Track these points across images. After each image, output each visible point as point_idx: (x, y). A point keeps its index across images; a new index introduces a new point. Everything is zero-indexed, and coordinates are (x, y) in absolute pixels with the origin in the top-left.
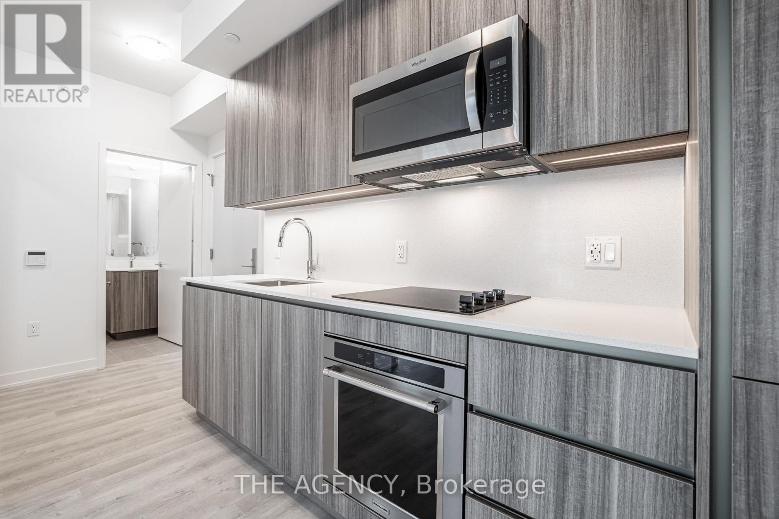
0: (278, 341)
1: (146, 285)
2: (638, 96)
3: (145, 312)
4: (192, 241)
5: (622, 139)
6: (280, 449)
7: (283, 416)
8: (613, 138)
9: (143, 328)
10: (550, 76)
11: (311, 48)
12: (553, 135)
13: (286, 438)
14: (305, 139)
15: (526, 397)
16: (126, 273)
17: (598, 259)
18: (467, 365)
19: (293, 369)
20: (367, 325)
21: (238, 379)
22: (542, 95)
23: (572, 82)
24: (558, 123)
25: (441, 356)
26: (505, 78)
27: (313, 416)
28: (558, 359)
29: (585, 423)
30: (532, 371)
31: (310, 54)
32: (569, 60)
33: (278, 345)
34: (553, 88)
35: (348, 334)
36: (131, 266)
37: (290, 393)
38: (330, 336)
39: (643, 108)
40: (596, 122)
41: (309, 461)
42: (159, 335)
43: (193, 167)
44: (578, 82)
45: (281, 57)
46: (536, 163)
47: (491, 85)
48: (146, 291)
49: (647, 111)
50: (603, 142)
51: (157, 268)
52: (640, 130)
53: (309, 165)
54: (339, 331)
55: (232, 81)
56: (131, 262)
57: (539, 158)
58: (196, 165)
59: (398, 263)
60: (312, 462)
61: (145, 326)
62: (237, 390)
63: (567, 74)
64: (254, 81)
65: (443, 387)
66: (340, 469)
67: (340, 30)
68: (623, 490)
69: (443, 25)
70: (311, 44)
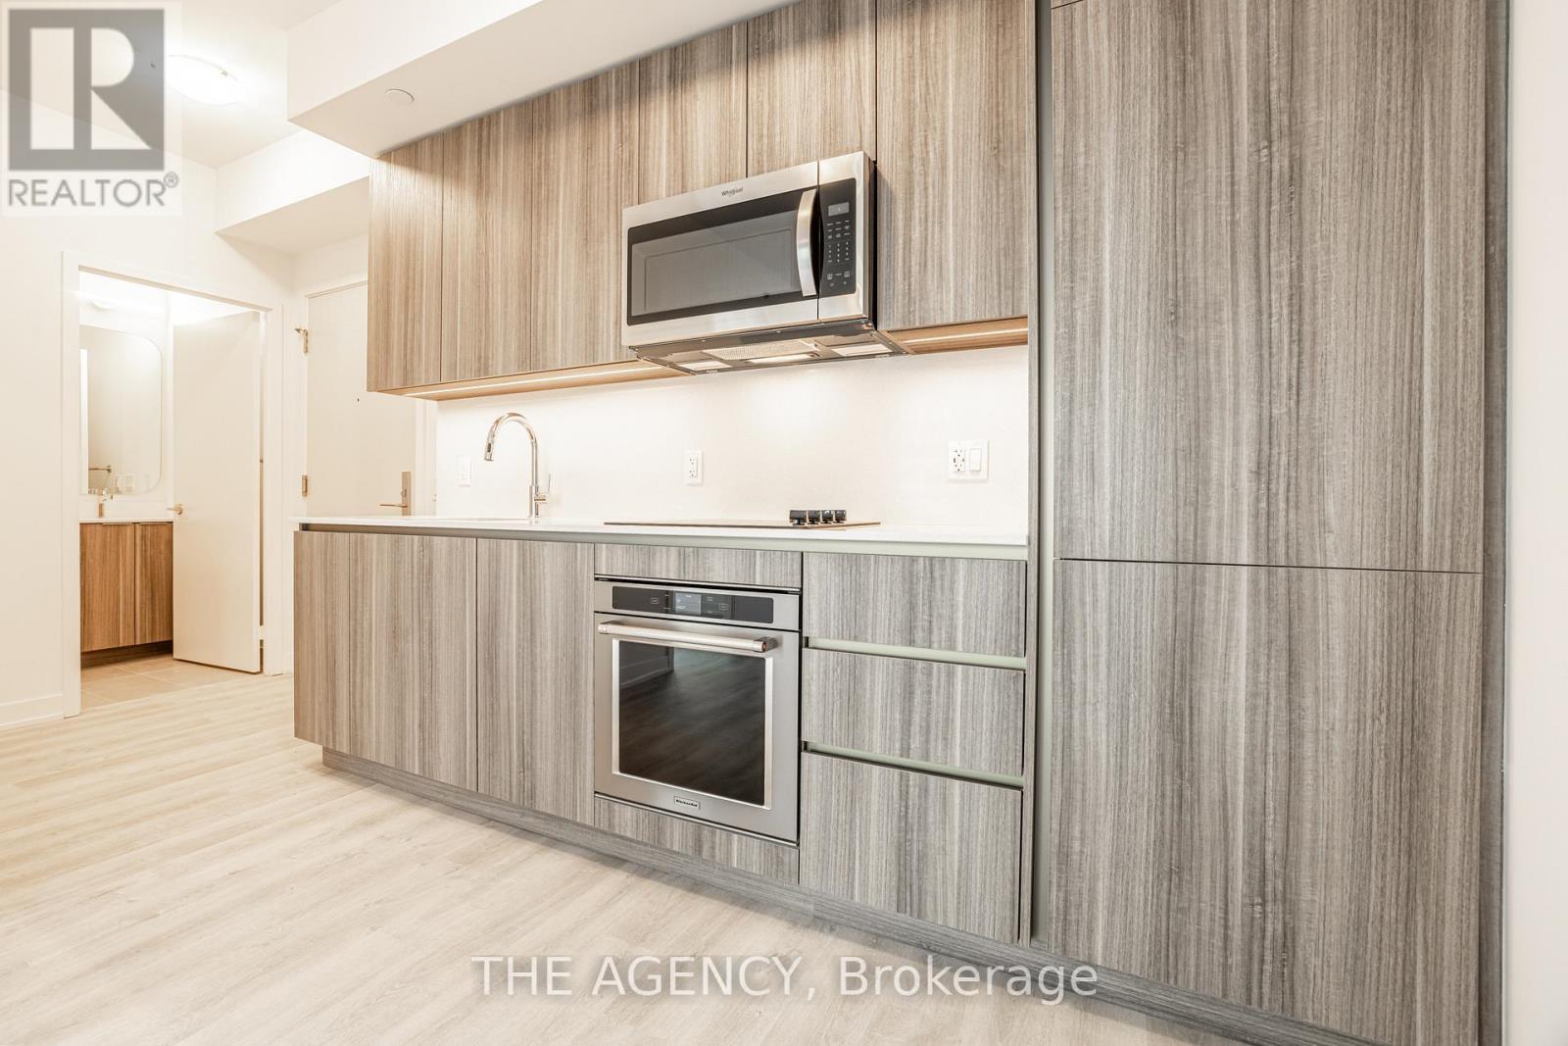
0: (510, 601)
1: (144, 551)
2: (995, 270)
3: (141, 608)
4: (261, 461)
5: (978, 319)
6: (515, 770)
7: (520, 716)
8: (969, 318)
9: (138, 643)
10: (901, 232)
11: (548, 134)
12: (904, 307)
13: (527, 749)
14: (537, 284)
15: (870, 614)
16: (99, 528)
17: (962, 469)
18: (802, 589)
19: (538, 640)
20: (665, 556)
21: (428, 676)
22: (891, 258)
23: (926, 244)
24: (909, 293)
25: (769, 583)
26: (847, 231)
27: (575, 704)
28: (903, 566)
29: (930, 632)
30: (876, 582)
31: (547, 147)
32: (923, 216)
33: (510, 607)
34: (904, 248)
35: (634, 573)
36: (101, 514)
37: (534, 677)
38: (603, 580)
39: (999, 284)
40: (952, 296)
41: (569, 773)
42: (176, 655)
43: (262, 313)
44: (933, 245)
45: (489, 139)
46: (886, 342)
47: (830, 237)
48: (144, 564)
49: (1003, 289)
50: (959, 321)
51: (170, 516)
52: (996, 310)
53: (545, 325)
54: (619, 571)
55: (384, 165)
56: (101, 506)
57: (889, 336)
58: (268, 310)
59: (691, 485)
60: (575, 773)
61: (141, 638)
62: (426, 695)
63: (920, 232)
64: (432, 171)
65: (771, 621)
66: (622, 770)
67: (602, 115)
68: (965, 695)
69: (765, 140)
70: (548, 127)
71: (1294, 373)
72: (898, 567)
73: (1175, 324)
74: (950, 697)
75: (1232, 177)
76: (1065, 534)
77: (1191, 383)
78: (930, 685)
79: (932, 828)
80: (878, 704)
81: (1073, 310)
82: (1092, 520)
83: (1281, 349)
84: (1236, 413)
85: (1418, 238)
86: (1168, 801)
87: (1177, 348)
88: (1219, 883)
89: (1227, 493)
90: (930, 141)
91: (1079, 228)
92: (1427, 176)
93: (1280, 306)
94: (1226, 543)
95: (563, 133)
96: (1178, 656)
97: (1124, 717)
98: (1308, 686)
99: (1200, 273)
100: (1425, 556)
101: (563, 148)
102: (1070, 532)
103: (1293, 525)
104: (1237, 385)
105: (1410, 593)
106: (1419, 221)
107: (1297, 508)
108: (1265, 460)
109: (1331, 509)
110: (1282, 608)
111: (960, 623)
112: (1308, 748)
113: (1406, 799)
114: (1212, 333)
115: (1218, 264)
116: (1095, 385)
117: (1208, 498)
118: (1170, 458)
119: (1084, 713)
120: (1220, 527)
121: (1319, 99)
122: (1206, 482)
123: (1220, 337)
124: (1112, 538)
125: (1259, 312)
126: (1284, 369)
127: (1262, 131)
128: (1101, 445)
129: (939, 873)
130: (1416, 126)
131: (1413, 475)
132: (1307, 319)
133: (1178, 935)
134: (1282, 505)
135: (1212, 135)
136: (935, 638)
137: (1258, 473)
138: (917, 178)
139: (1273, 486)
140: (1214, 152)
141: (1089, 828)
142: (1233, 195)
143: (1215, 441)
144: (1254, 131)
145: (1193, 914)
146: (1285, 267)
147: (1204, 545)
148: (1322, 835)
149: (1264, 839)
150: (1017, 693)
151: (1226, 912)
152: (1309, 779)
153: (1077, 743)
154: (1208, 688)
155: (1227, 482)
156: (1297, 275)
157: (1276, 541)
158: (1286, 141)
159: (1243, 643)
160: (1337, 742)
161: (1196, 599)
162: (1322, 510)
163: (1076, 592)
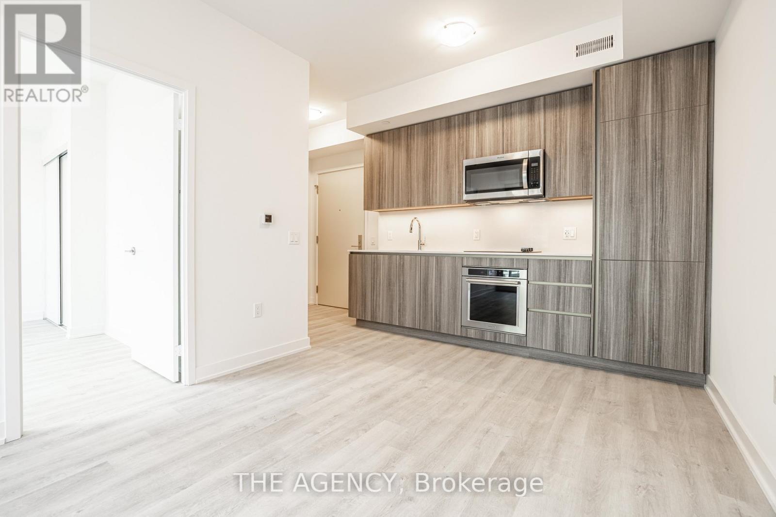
2: (581, 182)
5: (576, 195)
6: (433, 322)
7: (436, 306)
8: (574, 195)
10: (553, 170)
12: (553, 192)
13: (438, 316)
14: (430, 179)
15: (548, 275)
17: (568, 236)
18: (528, 268)
19: (442, 284)
21: (402, 296)
22: (550, 177)
23: (560, 174)
24: (555, 187)
26: (537, 171)
28: (558, 262)
29: (565, 279)
30: (550, 266)
31: (433, 138)
32: (559, 166)
33: (432, 275)
34: (553, 175)
35: (475, 265)
37: (441, 295)
38: (465, 267)
39: (583, 186)
41: (452, 321)
44: (563, 174)
46: (547, 199)
47: (532, 172)
49: (584, 188)
50: (570, 196)
52: (582, 193)
53: (433, 192)
54: (470, 264)
55: (369, 139)
59: (475, 240)
60: (454, 321)
62: (401, 302)
63: (559, 170)
64: (389, 142)
65: (519, 277)
66: (471, 319)
67: (453, 130)
68: (575, 294)
69: (509, 141)
70: (433, 132)
71: (661, 216)
72: (556, 262)
73: (632, 203)
74: (571, 295)
75: (647, 168)
76: (602, 254)
77: (635, 217)
78: (565, 292)
79: (565, 329)
80: (550, 297)
81: (605, 199)
82: (610, 250)
83: (658, 210)
84: (647, 224)
85: (691, 186)
86: (629, 318)
87: (632, 209)
88: (642, 337)
89: (644, 244)
90: (562, 145)
91: (607, 179)
92: (693, 171)
93: (658, 200)
94: (644, 256)
95: (439, 134)
96: (632, 283)
97: (618, 298)
98: (664, 289)
99: (638, 191)
100: (692, 259)
101: (439, 139)
102: (603, 253)
103: (661, 252)
104: (647, 218)
105: (689, 267)
106: (692, 181)
107: (661, 247)
108: (654, 236)
109: (670, 247)
110: (658, 271)
111: (573, 276)
112: (664, 304)
113: (687, 314)
114: (641, 206)
115: (643, 189)
116: (610, 218)
117: (639, 245)
118: (630, 236)
119: (607, 298)
120: (642, 252)
121: (668, 151)
122: (639, 241)
123: (643, 207)
124: (614, 255)
125: (653, 201)
126: (659, 215)
127: (654, 157)
128: (612, 232)
129: (567, 340)
130: (691, 160)
131: (689, 240)
132: (665, 203)
133: (632, 350)
134: (658, 247)
135: (642, 158)
136: (567, 280)
137: (652, 239)
138: (558, 155)
139: (656, 242)
140: (642, 164)
141: (608, 325)
142: (647, 173)
143: (641, 231)
144: (652, 158)
145: (636, 345)
146: (659, 191)
147: (638, 256)
148: (668, 324)
149: (653, 325)
150: (589, 293)
151: (644, 343)
152: (664, 311)
153: (605, 305)
154: (640, 291)
155: (644, 241)
156: (662, 193)
157: (657, 255)
158: (660, 161)
159: (648, 279)
160: (671, 302)
161: (636, 269)
162: (668, 248)
163: (605, 267)
